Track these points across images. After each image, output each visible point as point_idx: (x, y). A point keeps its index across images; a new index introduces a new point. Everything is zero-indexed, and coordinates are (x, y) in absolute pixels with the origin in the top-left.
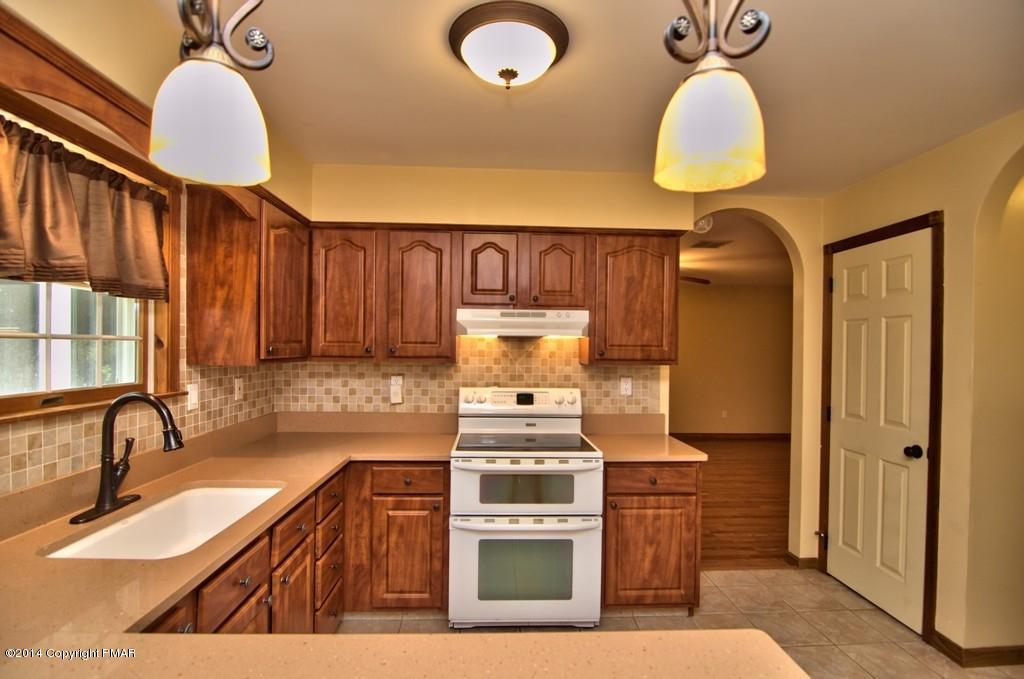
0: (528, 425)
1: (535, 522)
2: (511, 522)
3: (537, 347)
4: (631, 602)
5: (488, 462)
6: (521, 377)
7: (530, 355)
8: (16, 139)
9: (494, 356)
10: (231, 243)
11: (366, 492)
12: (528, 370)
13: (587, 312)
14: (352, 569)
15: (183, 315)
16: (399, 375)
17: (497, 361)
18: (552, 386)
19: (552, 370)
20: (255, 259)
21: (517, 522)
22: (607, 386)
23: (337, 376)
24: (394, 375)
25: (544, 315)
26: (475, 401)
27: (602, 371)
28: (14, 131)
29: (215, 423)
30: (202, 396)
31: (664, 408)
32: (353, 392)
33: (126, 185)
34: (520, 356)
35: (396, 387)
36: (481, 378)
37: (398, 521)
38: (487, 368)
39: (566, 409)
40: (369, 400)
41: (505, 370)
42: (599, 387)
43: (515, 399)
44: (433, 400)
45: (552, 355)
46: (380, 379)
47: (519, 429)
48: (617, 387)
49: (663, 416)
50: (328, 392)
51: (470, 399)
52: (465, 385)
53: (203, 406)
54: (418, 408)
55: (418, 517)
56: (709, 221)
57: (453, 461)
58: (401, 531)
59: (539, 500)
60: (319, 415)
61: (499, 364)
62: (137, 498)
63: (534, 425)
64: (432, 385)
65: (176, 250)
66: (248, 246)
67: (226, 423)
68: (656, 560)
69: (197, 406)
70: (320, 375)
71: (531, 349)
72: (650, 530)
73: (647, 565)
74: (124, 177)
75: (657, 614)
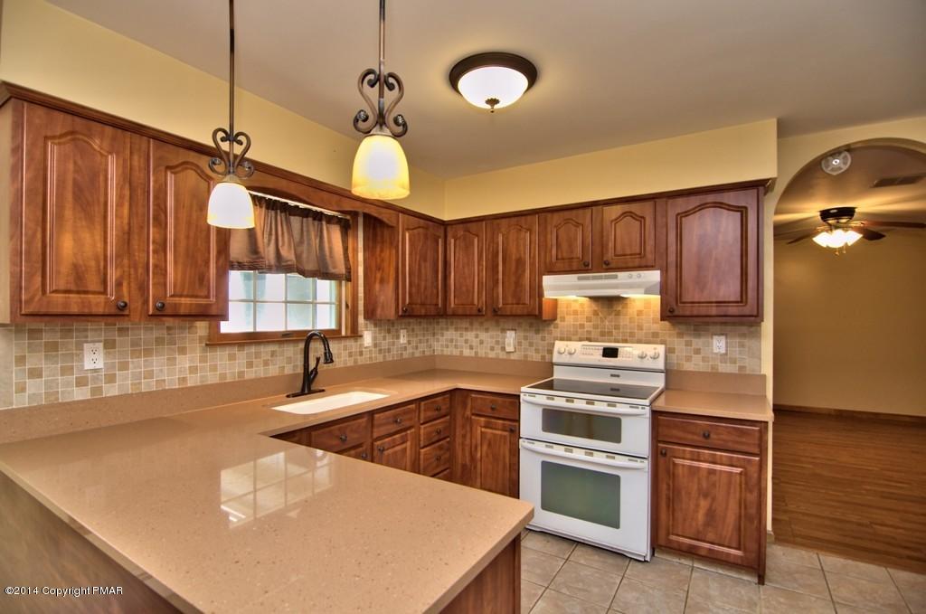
0: (612, 375)
1: (586, 454)
2: (566, 450)
3: (625, 306)
4: (684, 549)
5: (548, 398)
6: (610, 333)
7: (618, 314)
8: (264, 206)
9: (586, 314)
10: (383, 242)
11: (468, 413)
12: (617, 327)
13: (659, 272)
14: (459, 467)
15: (361, 289)
16: (512, 330)
17: (589, 319)
18: (639, 342)
19: (640, 328)
20: (394, 252)
21: (571, 451)
22: (698, 342)
23: (472, 330)
24: (509, 330)
25: (616, 277)
26: (566, 353)
27: (692, 327)
28: (263, 202)
29: (385, 356)
30: (374, 338)
31: (767, 369)
32: (482, 342)
33: (324, 217)
34: (610, 315)
35: (511, 338)
36: (576, 333)
37: (488, 436)
38: (580, 325)
39: (648, 364)
40: (492, 349)
41: (596, 327)
42: (688, 344)
43: (601, 352)
44: (537, 351)
45: (640, 313)
46: (499, 333)
47: (604, 378)
48: (709, 345)
49: (764, 376)
50: (466, 341)
51: (562, 350)
52: (562, 339)
53: (375, 345)
54: (526, 356)
55: (501, 435)
56: (845, 157)
57: (522, 395)
58: (489, 445)
59: (590, 436)
60: (461, 358)
61: (590, 321)
62: (323, 391)
63: (618, 376)
64: (536, 338)
65: (355, 250)
66: (391, 243)
67: (393, 357)
68: (711, 514)
69: (370, 345)
70: (461, 328)
71: (620, 308)
72: (704, 484)
73: (701, 516)
74: (321, 213)
75: (720, 571)
